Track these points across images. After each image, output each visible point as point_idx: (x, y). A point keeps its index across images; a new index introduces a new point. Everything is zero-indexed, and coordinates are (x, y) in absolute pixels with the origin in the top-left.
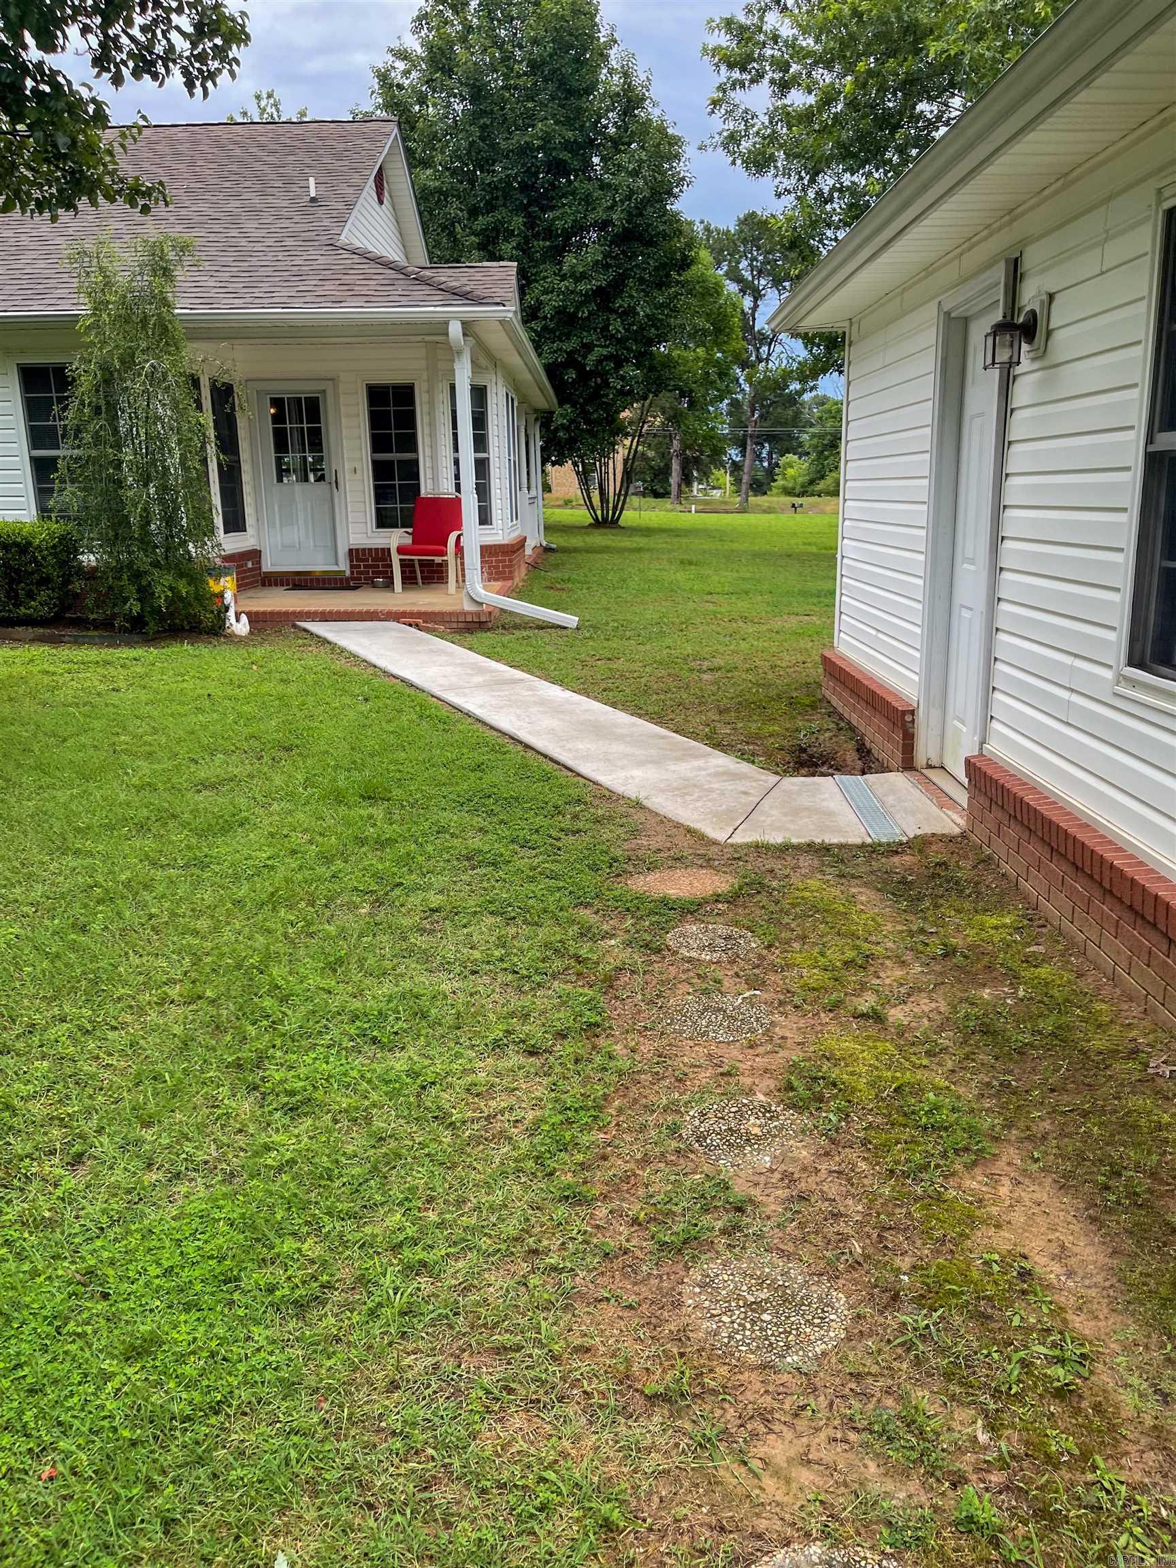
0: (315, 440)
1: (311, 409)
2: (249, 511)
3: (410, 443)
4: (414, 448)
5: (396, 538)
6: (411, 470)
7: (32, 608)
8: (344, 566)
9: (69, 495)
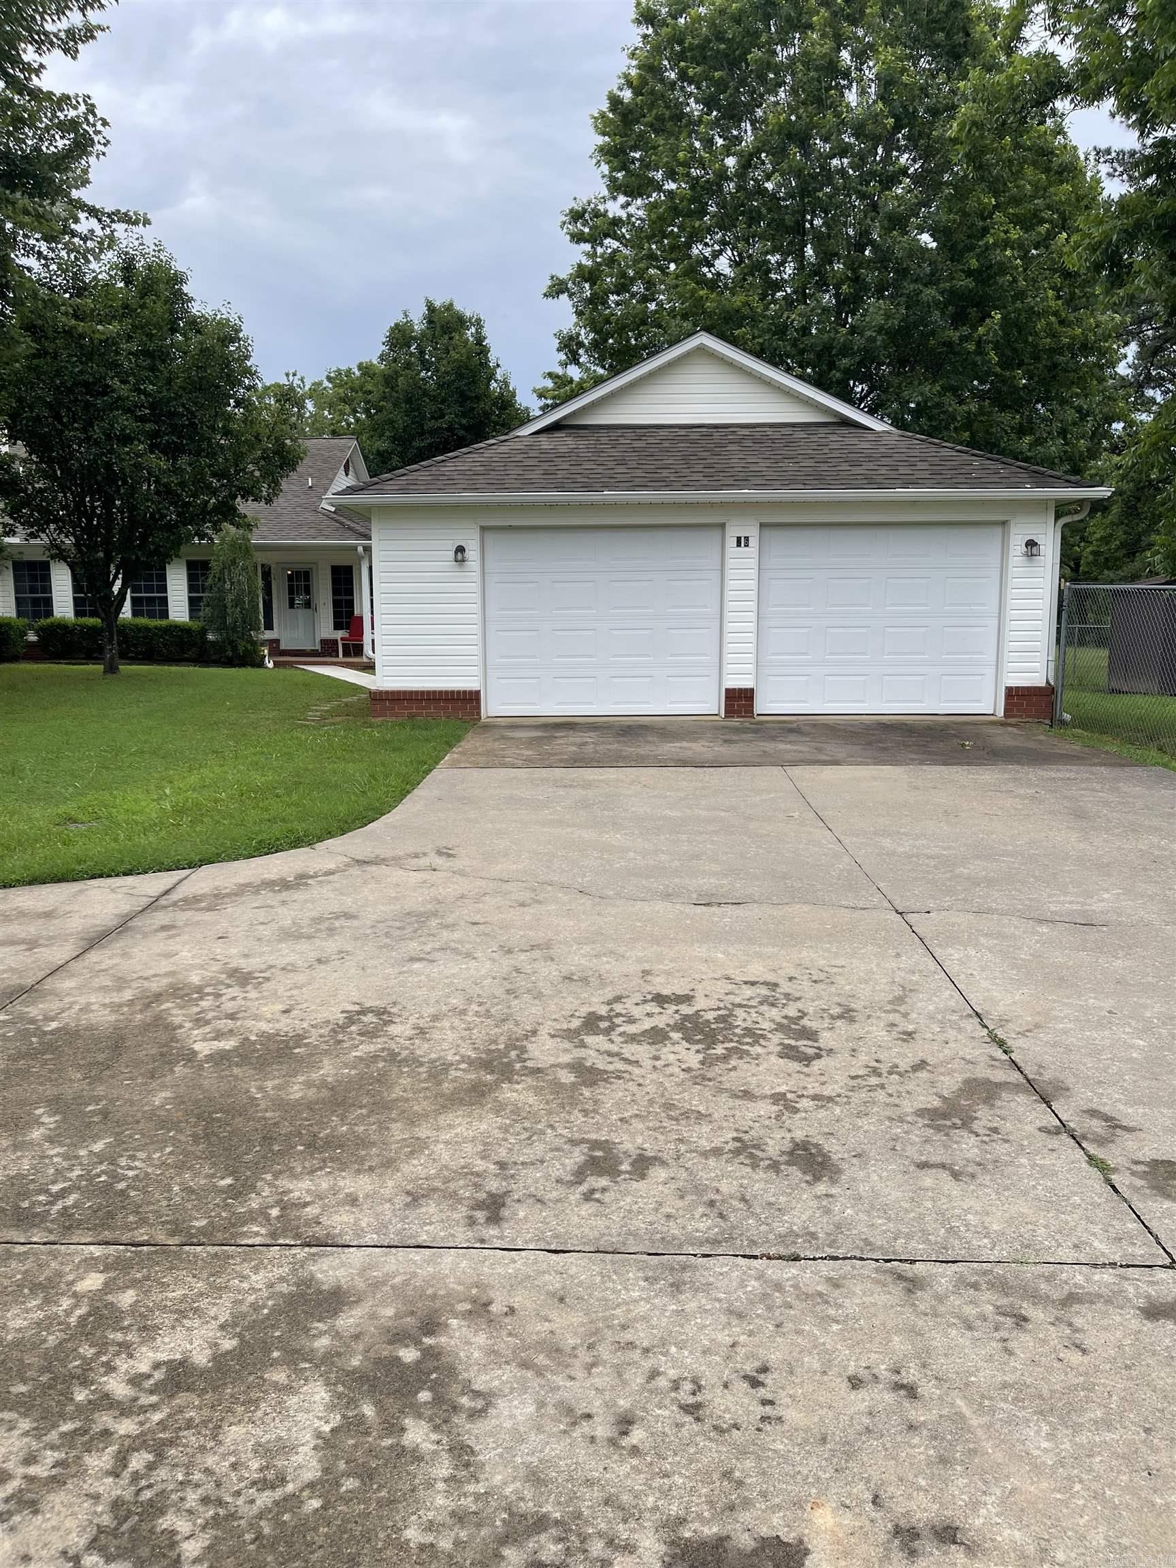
0: (308, 590)
1: (307, 575)
2: (275, 621)
3: (350, 592)
4: (352, 594)
5: (340, 634)
6: (350, 604)
7: (190, 654)
8: (318, 647)
9: (206, 612)
